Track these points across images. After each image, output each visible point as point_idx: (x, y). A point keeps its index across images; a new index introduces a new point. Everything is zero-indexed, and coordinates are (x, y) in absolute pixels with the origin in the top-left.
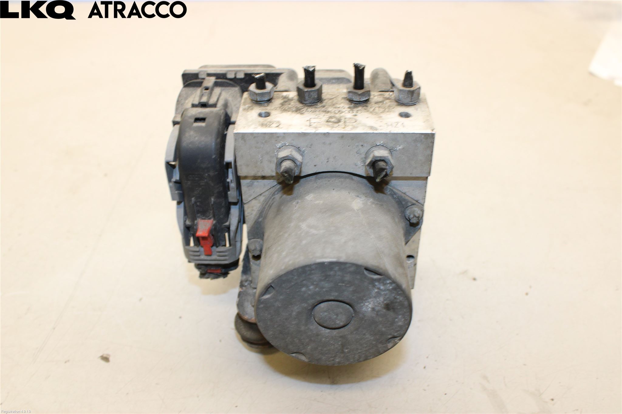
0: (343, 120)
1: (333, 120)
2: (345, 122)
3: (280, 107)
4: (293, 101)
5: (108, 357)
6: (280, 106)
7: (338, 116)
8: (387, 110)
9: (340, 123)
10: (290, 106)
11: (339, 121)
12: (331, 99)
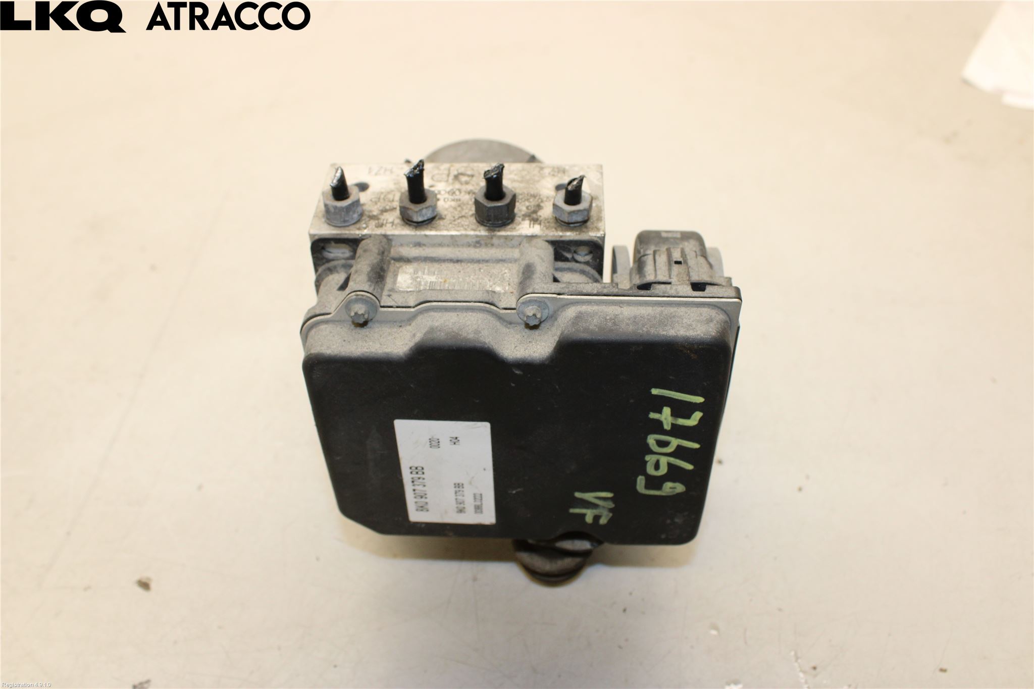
0: (451, 177)
1: (464, 179)
2: (448, 175)
3: (542, 201)
4: (523, 213)
5: (147, 581)
6: (542, 204)
7: (457, 186)
8: (382, 196)
9: (456, 173)
10: (527, 204)
11: (456, 177)
12: (462, 217)
